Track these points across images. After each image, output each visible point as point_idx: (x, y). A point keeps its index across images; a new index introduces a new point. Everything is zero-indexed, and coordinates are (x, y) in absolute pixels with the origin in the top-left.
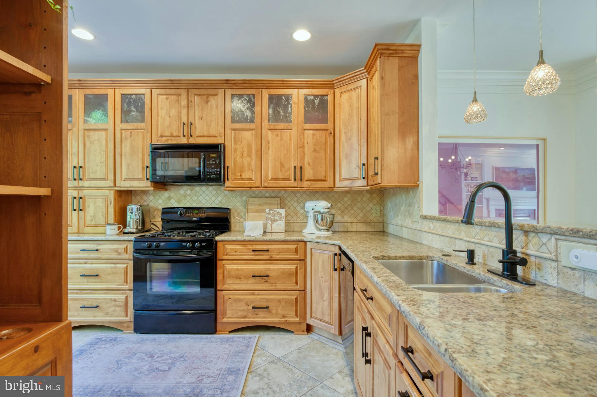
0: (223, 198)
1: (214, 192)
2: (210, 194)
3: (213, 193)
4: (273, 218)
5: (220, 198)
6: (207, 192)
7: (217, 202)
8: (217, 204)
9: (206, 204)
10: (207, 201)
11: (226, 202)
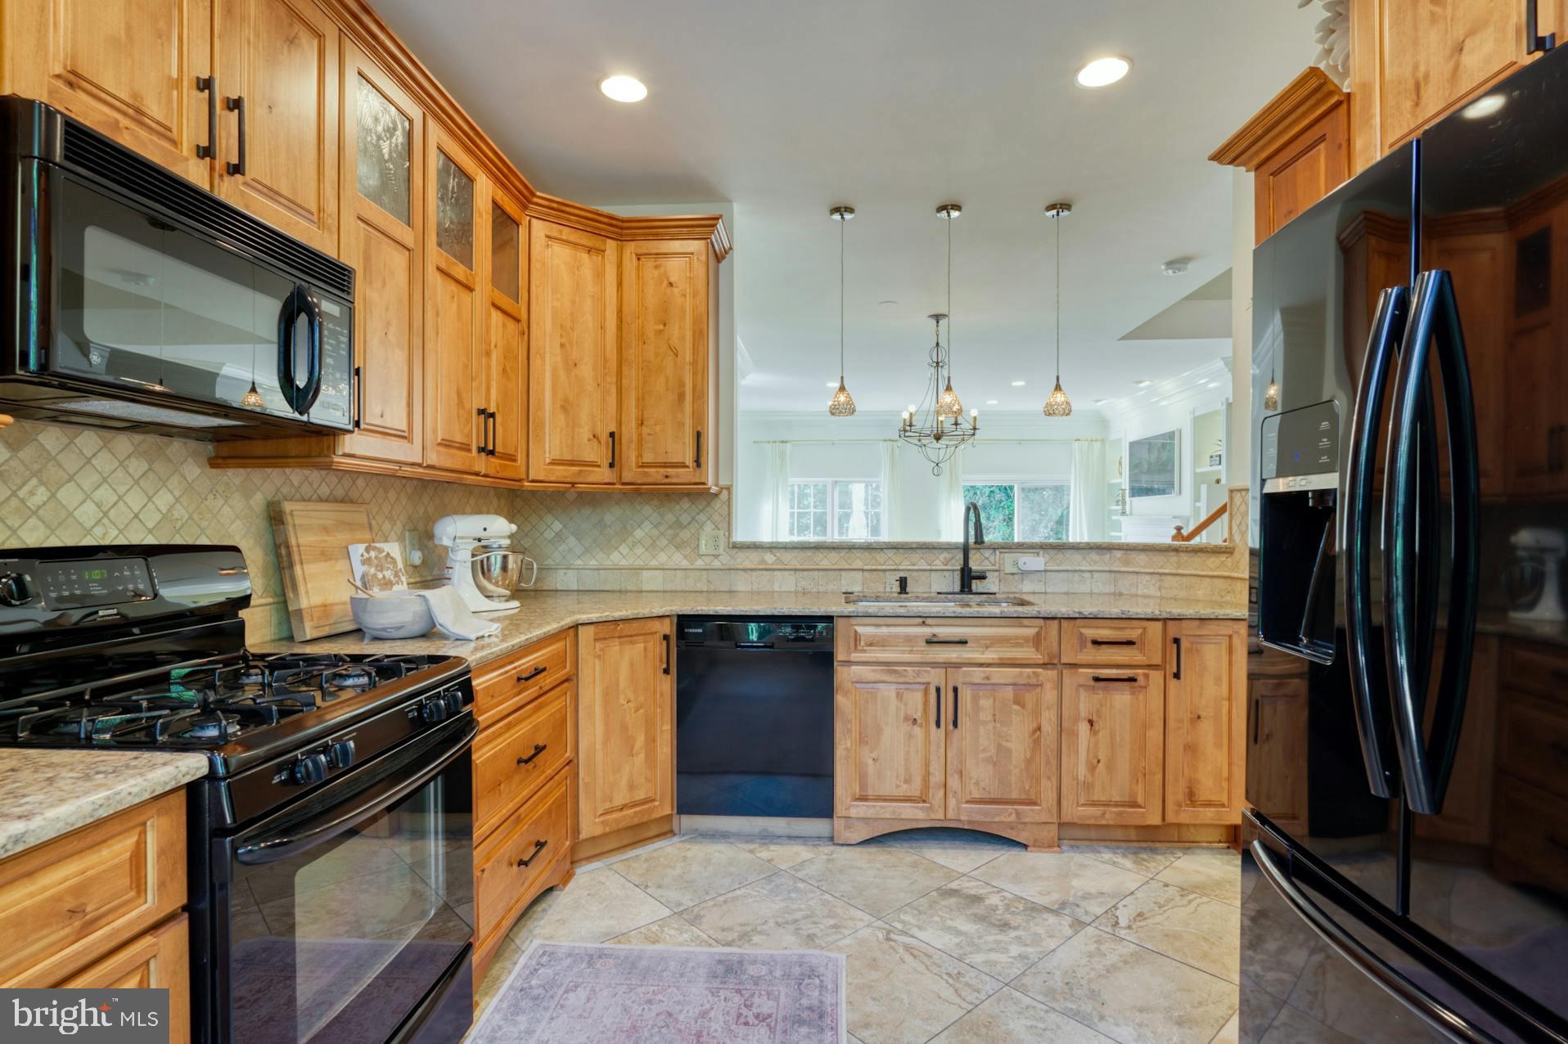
0: (177, 500)
1: (138, 466)
2: (120, 473)
3: (131, 471)
4: (380, 576)
5: (164, 500)
6: (104, 462)
7: (151, 518)
8: (150, 531)
9: (98, 531)
10: (106, 514)
11: (191, 517)
